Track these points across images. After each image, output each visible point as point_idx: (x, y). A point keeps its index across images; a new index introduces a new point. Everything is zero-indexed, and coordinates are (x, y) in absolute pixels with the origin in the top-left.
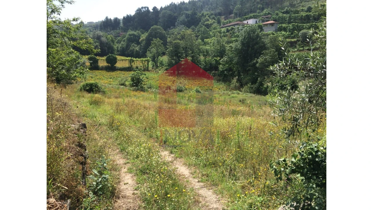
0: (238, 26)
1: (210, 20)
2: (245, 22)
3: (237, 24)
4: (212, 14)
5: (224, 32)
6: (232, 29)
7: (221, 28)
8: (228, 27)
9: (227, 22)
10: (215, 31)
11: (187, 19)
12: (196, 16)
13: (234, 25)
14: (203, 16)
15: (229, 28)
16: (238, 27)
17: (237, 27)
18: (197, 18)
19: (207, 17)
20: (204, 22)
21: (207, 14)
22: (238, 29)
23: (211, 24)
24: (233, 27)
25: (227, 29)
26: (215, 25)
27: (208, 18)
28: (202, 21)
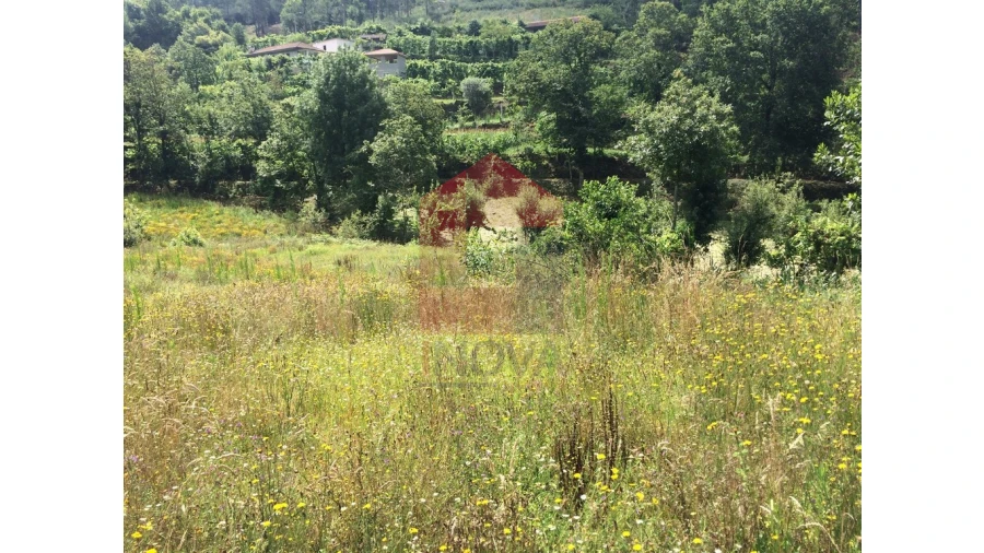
0: (299, 55)
1: (213, 33)
2: (319, 46)
3: (297, 50)
4: (216, 17)
5: (259, 69)
6: (284, 61)
7: (248, 56)
8: (270, 56)
9: (266, 42)
10: (230, 63)
11: (133, 21)
12: (165, 16)
13: (288, 51)
14: (189, 17)
15: (275, 59)
16: (300, 59)
17: (296, 56)
18: (166, 23)
19: (201, 21)
20: (193, 36)
21: (202, 15)
22: (301, 64)
23: (216, 45)
24: (286, 56)
25: (269, 61)
26: (229, 47)
27: (206, 26)
28: (184, 32)
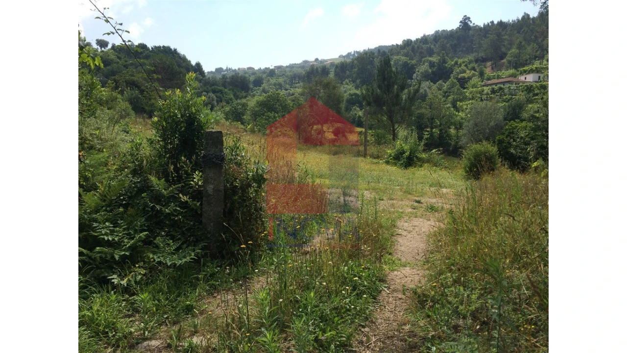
0: (509, 85)
1: (468, 72)
2: (522, 78)
3: (509, 82)
4: (471, 62)
5: (487, 94)
6: (501, 89)
7: (483, 86)
8: (494, 86)
9: (495, 76)
10: (474, 89)
11: (431, 69)
12: (446, 65)
13: (504, 83)
14: (457, 64)
15: (496, 88)
16: (510, 87)
17: (507, 85)
18: (446, 68)
19: (463, 67)
20: (458, 74)
21: (464, 62)
22: (510, 89)
23: (470, 78)
24: (502, 86)
25: (493, 89)
26: (475, 80)
27: (465, 68)
28: (454, 72)
